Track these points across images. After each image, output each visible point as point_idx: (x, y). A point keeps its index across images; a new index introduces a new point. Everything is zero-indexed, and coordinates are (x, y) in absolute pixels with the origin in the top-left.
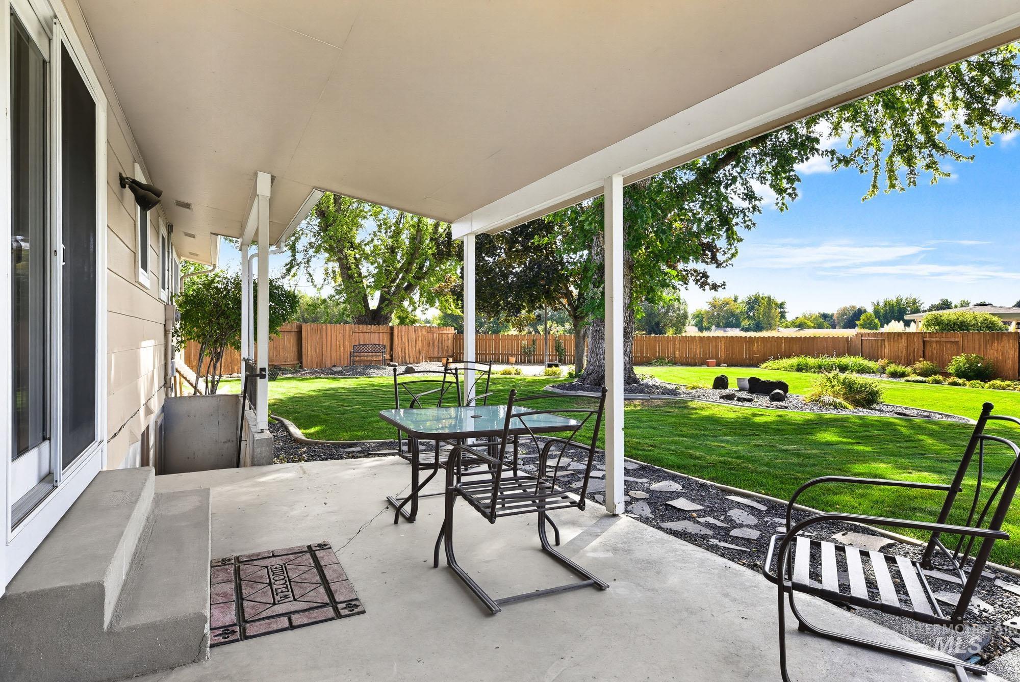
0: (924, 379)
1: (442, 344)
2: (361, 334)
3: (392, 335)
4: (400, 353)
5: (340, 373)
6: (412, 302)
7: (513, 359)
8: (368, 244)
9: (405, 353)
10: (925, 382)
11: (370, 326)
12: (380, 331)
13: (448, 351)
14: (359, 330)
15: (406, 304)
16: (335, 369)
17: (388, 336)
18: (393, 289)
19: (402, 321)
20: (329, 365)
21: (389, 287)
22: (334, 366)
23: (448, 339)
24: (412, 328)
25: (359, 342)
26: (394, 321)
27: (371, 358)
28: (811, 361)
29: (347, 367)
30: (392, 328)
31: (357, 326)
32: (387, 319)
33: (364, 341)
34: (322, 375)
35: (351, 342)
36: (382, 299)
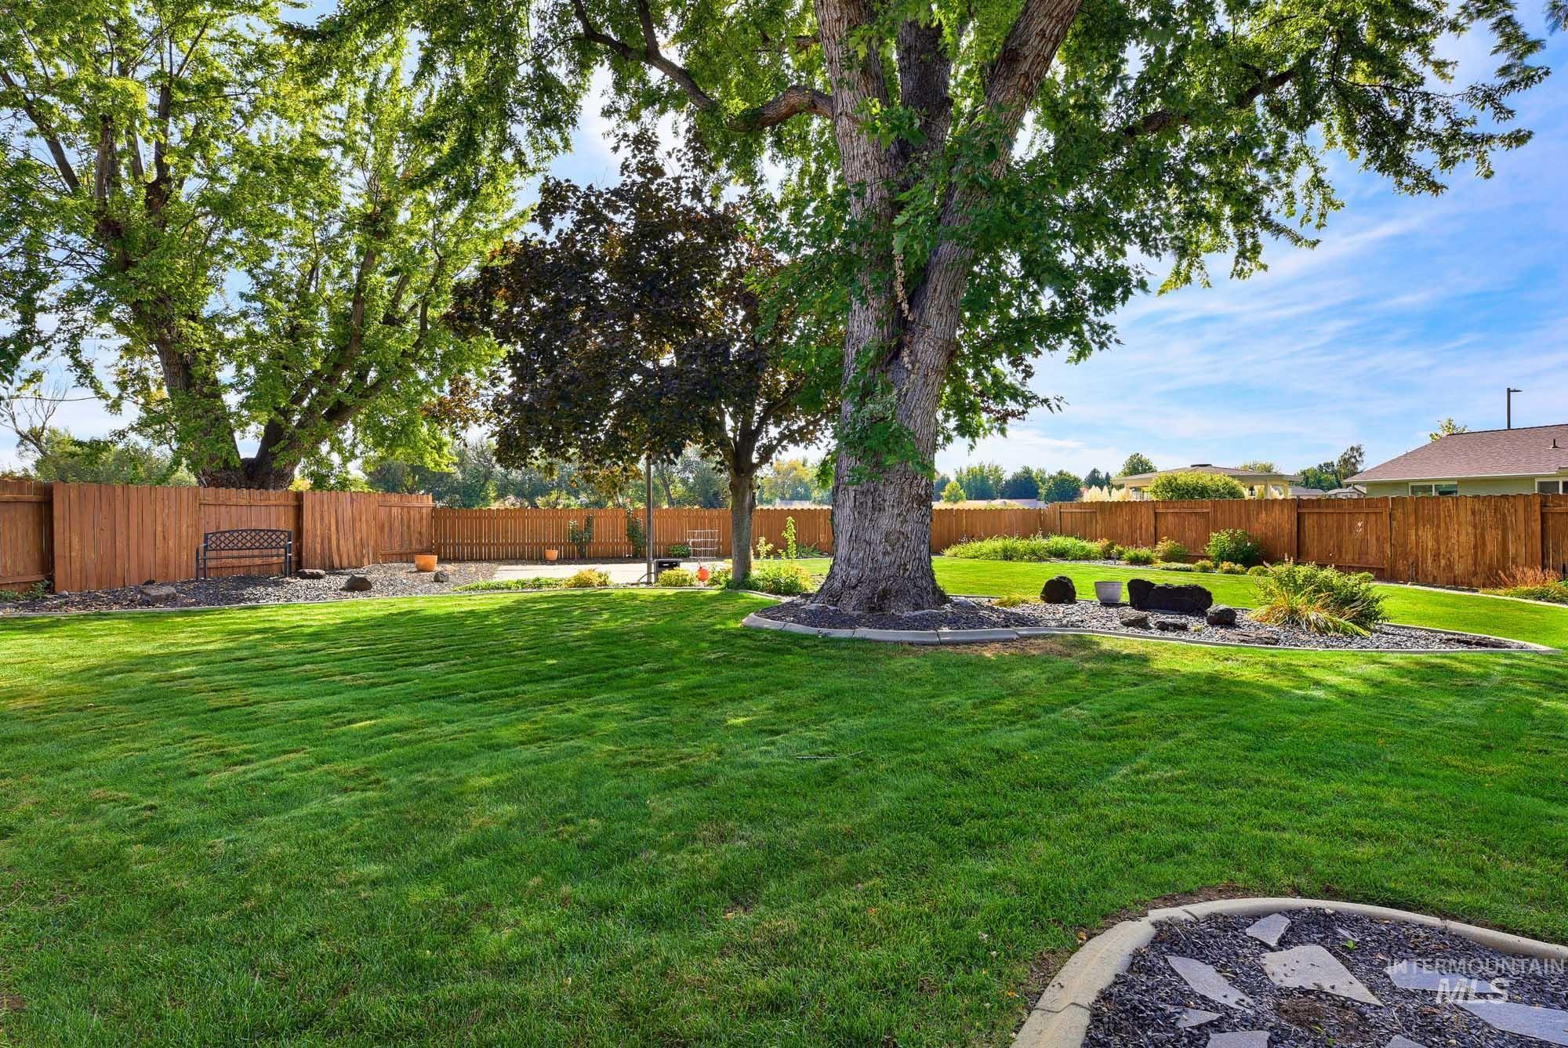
0: (1188, 566)
1: (409, 527)
2: (223, 508)
3: (299, 509)
4: (318, 547)
5: (169, 599)
6: (337, 446)
7: (553, 554)
8: (232, 321)
9: (330, 549)
10: (1190, 570)
11: (245, 491)
12: (273, 502)
13: (421, 542)
14: (217, 499)
15: (324, 448)
16: (153, 592)
17: (291, 513)
18: (297, 417)
19: (319, 481)
20: (134, 580)
21: (286, 413)
22: (151, 582)
23: (421, 518)
24: (345, 497)
25: (218, 527)
26: (300, 482)
27: (247, 562)
28: (1021, 545)
29: (189, 582)
30: (299, 496)
31: (212, 490)
32: (284, 478)
33: (230, 522)
34: (115, 609)
35: (197, 527)
36: (272, 435)
